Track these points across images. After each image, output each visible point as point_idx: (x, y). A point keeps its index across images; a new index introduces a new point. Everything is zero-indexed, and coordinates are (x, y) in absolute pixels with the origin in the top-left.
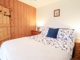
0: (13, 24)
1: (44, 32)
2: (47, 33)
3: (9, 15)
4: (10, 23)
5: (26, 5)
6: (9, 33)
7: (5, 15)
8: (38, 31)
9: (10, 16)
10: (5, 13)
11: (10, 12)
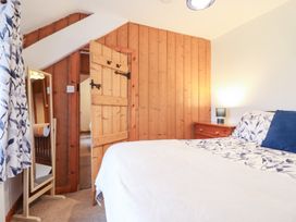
0: (134, 100)
1: (251, 127)
2: (266, 132)
3: (126, 71)
4: (129, 96)
5: (176, 35)
6: (125, 125)
7: (116, 73)
8: (220, 125)
9: (128, 76)
11: (129, 63)
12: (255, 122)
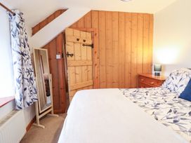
1: (176, 82)
2: (185, 86)
3: (91, 43)
4: (93, 59)
5: (125, 14)
6: (90, 77)
7: (84, 45)
9: (92, 46)
10: (84, 41)
11: (92, 38)
12: (179, 78)
